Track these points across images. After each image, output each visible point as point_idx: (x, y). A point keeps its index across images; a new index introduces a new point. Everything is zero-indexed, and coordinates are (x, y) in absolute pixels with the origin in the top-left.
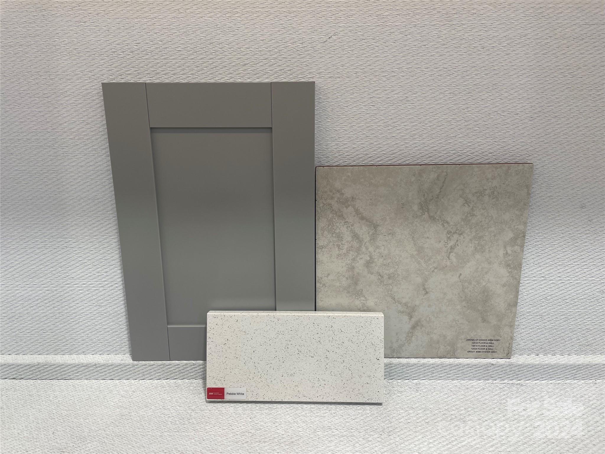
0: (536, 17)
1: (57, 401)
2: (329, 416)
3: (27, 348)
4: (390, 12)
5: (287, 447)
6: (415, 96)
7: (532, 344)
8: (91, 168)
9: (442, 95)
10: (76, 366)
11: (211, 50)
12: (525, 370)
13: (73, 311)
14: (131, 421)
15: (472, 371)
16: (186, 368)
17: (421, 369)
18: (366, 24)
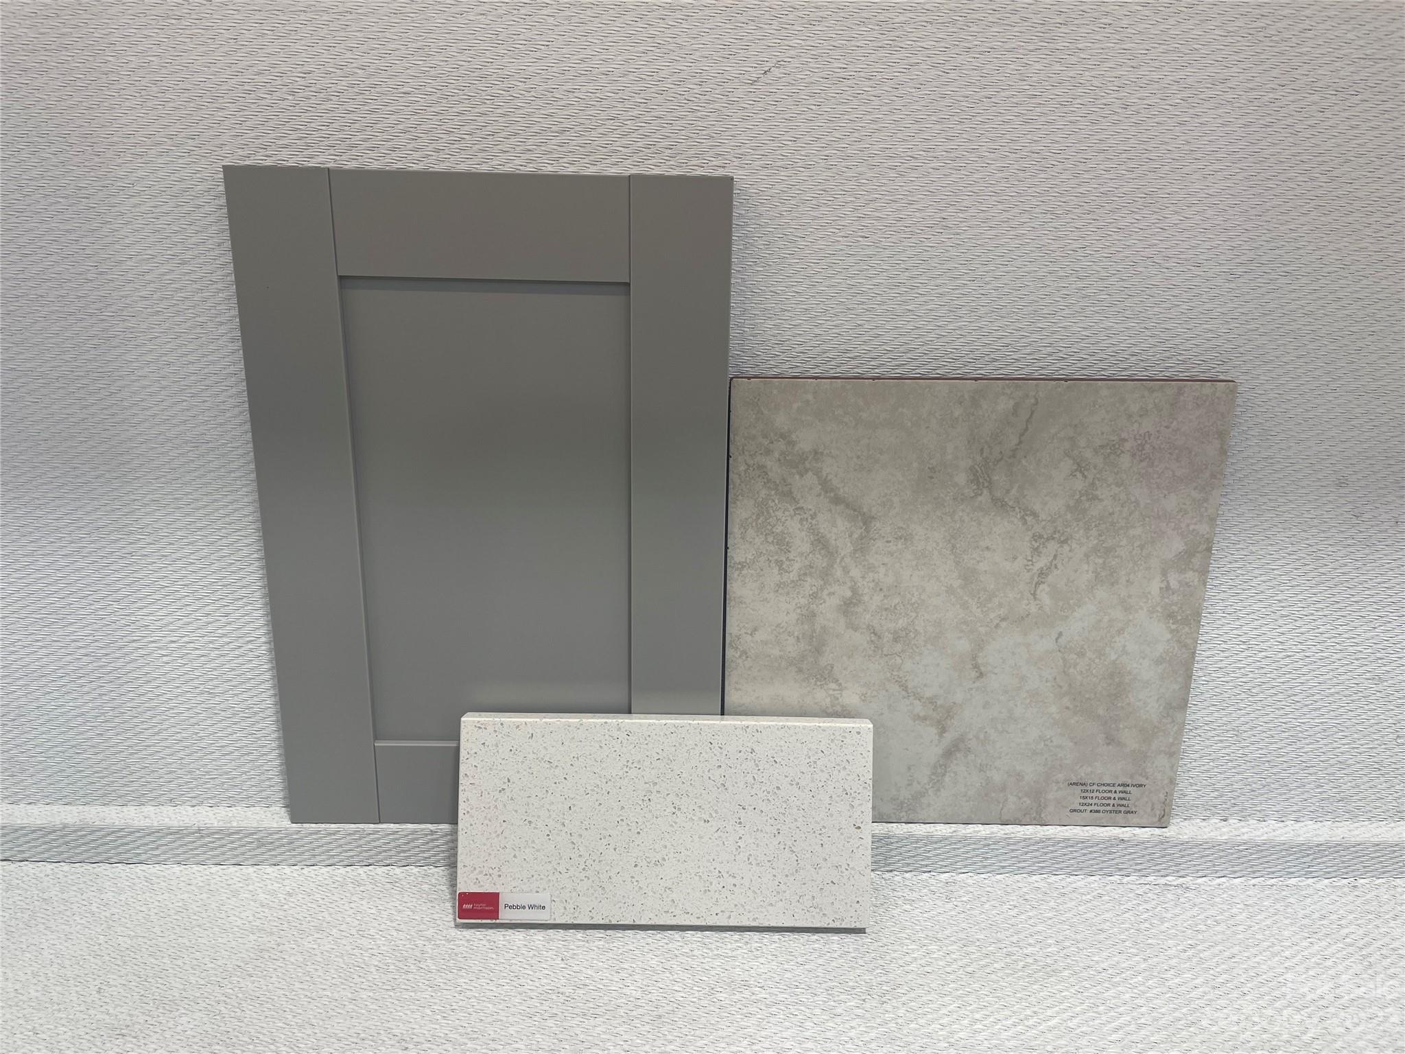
0: (1250, 37)
1: (108, 915)
2: (745, 956)
3: (37, 789)
4: (909, 15)
5: (647, 1028)
6: (961, 215)
7: (1212, 795)
8: (192, 368)
9: (1026, 215)
10: (153, 833)
11: (483, 93)
12: (1196, 853)
13: (147, 705)
14: (281, 965)
15: (1075, 854)
16: (413, 840)
17: (958, 849)
18: (853, 43)
